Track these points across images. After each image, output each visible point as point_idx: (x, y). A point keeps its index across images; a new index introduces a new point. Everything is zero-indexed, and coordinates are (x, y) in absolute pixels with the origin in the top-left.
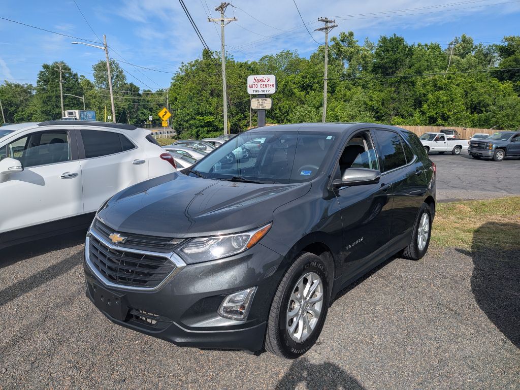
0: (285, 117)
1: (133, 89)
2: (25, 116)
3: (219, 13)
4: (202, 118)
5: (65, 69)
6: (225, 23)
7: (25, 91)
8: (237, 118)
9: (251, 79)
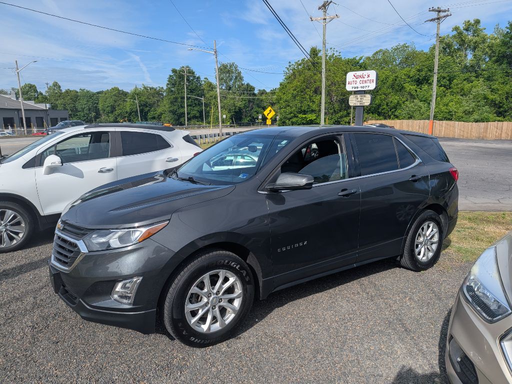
0: (393, 112)
1: (249, 89)
2: (156, 116)
3: (321, 11)
4: (304, 116)
5: (190, 73)
6: (327, 21)
7: (157, 93)
8: (339, 115)
9: (350, 76)
